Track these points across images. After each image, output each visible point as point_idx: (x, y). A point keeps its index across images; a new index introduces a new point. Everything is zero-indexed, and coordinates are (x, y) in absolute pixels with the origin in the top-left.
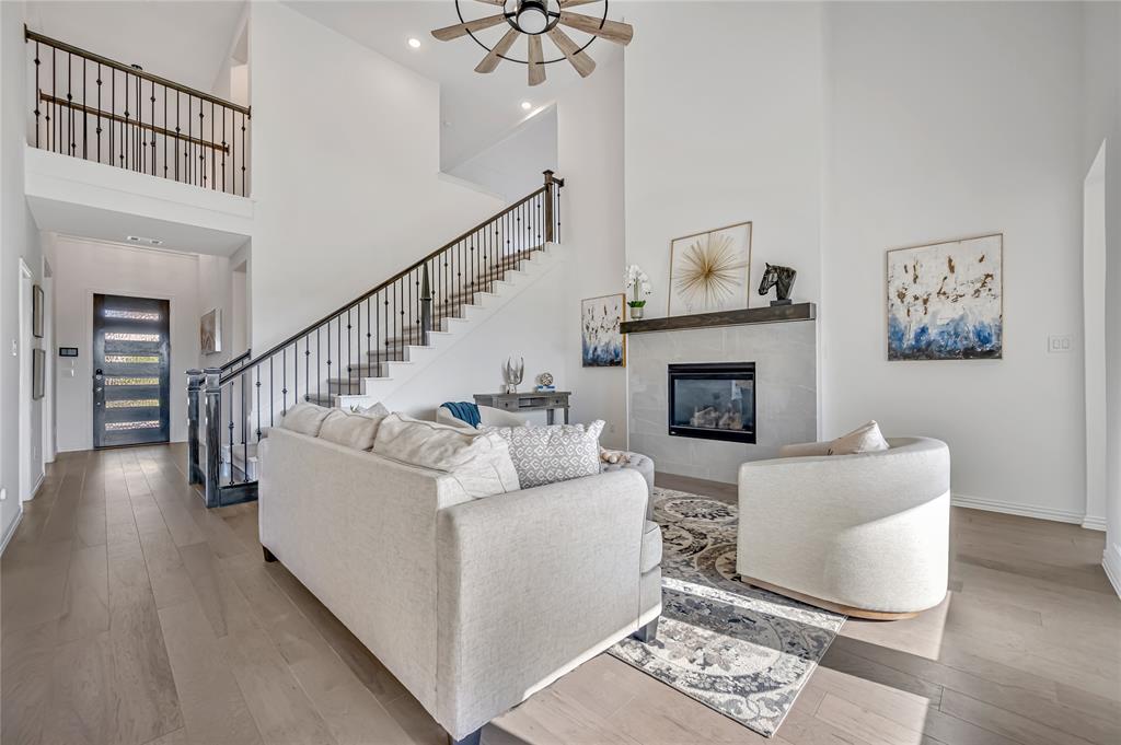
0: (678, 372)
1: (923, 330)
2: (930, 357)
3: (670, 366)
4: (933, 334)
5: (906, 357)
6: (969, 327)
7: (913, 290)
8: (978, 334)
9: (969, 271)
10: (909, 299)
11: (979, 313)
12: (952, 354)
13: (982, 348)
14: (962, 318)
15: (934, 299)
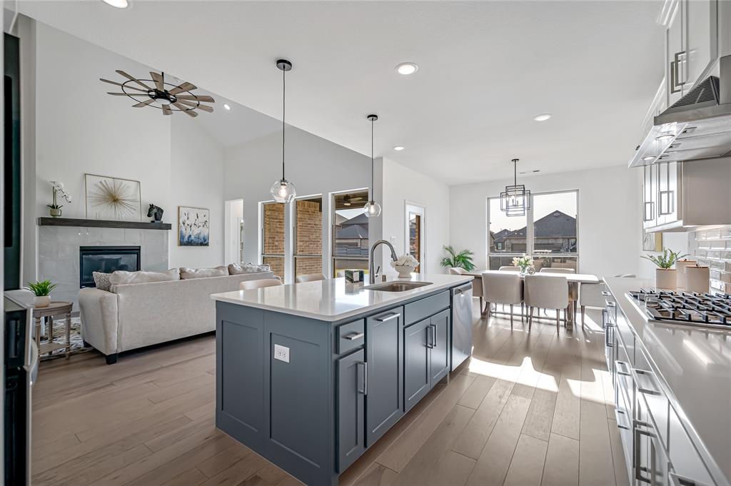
0: (84, 251)
1: (190, 236)
2: (192, 245)
3: (81, 247)
4: (193, 237)
5: (185, 245)
6: (202, 236)
7: (187, 222)
8: (204, 238)
9: (202, 219)
10: (186, 225)
11: (204, 232)
12: (197, 244)
13: (204, 243)
14: (200, 233)
15: (193, 226)
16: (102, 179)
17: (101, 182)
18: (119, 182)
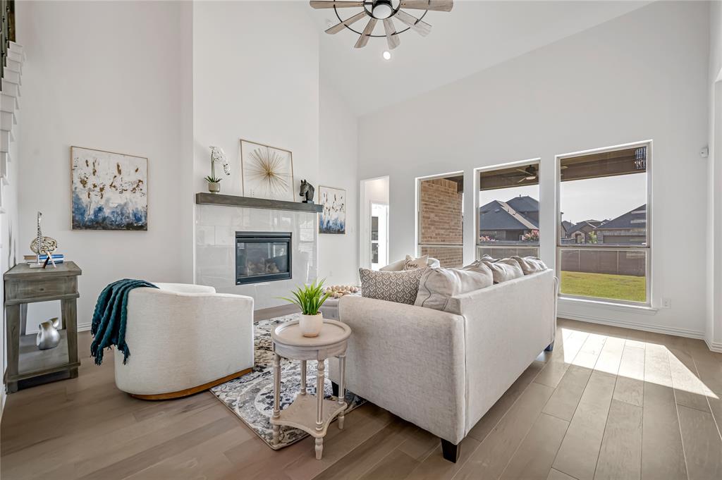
16: (257, 147)
17: (255, 151)
18: (272, 151)
